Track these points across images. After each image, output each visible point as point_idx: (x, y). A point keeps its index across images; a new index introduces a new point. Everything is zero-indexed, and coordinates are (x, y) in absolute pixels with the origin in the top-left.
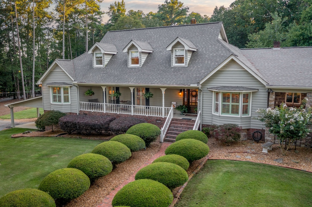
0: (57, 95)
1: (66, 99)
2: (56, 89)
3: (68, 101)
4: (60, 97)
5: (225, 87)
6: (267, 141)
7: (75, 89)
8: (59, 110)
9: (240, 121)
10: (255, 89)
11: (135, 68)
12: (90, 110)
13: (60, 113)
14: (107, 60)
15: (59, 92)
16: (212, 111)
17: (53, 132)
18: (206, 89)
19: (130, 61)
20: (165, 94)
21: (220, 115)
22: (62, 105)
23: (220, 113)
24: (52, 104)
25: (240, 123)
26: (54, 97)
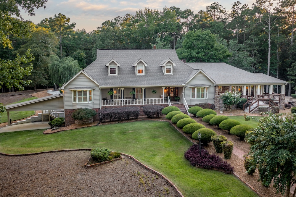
6: (216, 108)
10: (209, 85)
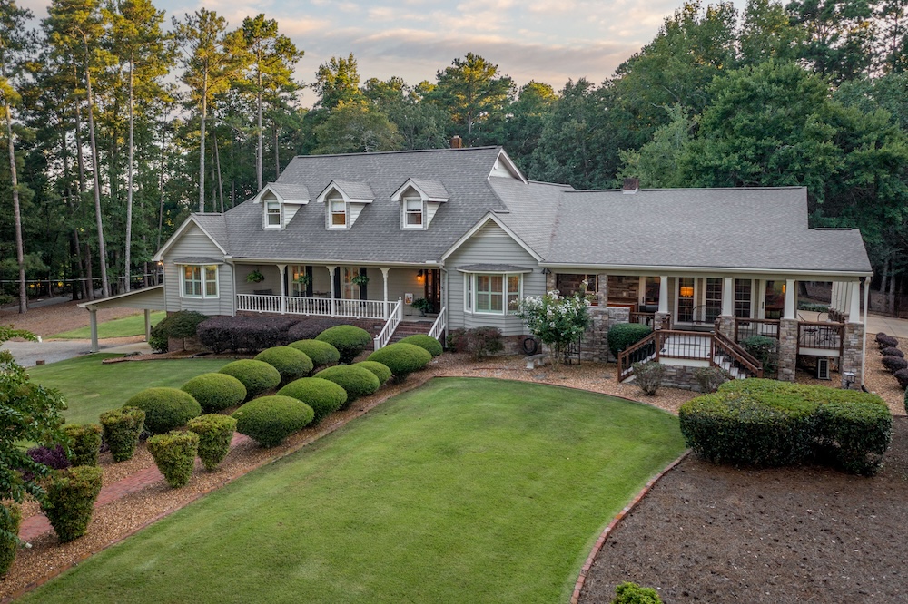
0: (194, 281)
1: (211, 290)
2: (192, 271)
3: (215, 293)
4: (198, 285)
5: (481, 265)
7: (227, 268)
8: (197, 310)
9: (504, 322)
11: (338, 232)
12: (256, 310)
13: (198, 314)
14: (288, 215)
15: (198, 276)
16: (463, 307)
17: (185, 352)
18: (453, 269)
19: (330, 219)
20: (388, 278)
21: (474, 312)
22: (202, 300)
23: (473, 310)
24: (183, 299)
25: (504, 326)
26: (188, 286)
